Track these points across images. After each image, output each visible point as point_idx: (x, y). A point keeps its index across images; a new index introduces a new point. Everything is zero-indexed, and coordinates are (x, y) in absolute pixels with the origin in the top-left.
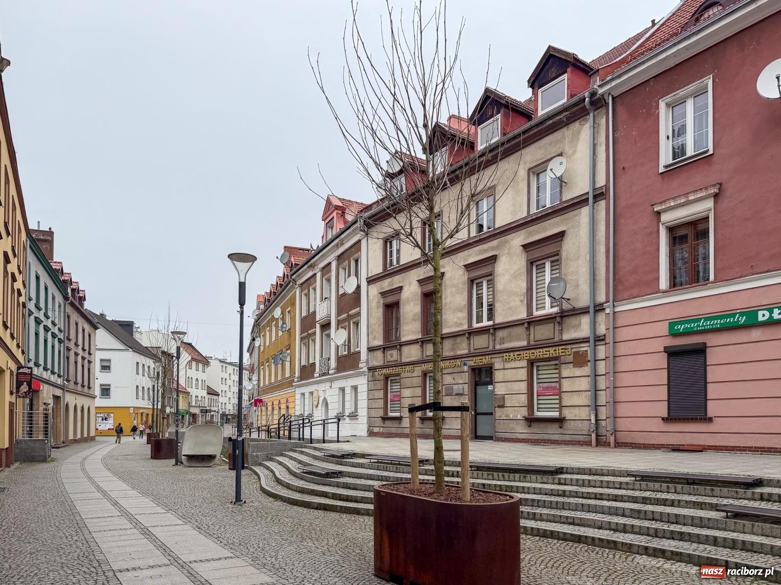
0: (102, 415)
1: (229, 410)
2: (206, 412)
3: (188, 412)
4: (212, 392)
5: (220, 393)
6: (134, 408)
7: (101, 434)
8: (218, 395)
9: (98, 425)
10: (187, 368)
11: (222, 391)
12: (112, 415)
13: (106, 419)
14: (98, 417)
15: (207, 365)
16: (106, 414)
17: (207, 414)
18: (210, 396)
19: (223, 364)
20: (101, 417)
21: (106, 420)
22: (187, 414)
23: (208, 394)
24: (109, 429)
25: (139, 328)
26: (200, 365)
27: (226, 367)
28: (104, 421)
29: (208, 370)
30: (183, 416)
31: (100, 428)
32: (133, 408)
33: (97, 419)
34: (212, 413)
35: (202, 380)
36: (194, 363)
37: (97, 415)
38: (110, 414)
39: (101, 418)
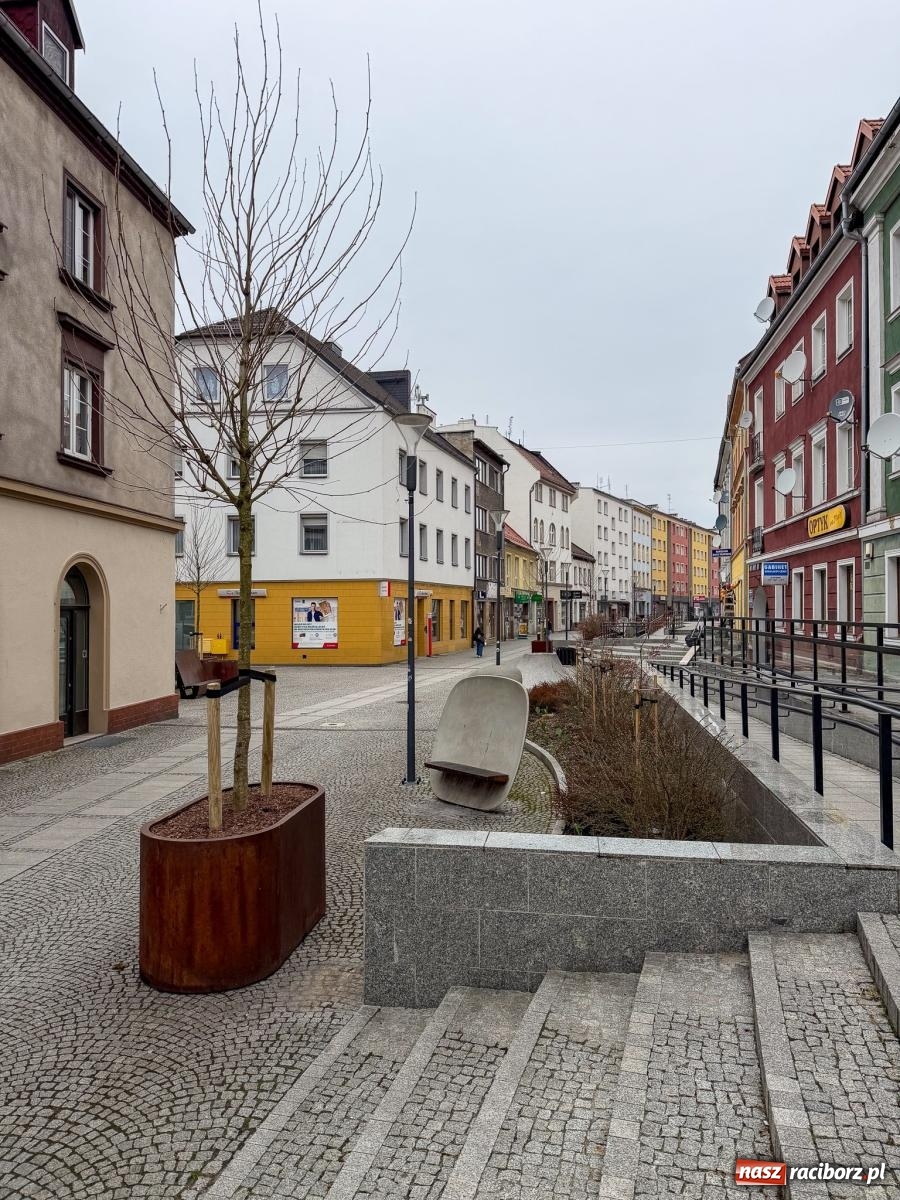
0: (308, 604)
1: (613, 592)
2: (571, 597)
3: (536, 598)
4: (580, 555)
5: (596, 558)
6: (390, 582)
7: (304, 661)
8: (593, 562)
9: (297, 634)
10: (533, 498)
11: (599, 553)
12: (333, 604)
13: (318, 616)
14: (299, 610)
15: (571, 495)
16: (317, 602)
17: (574, 600)
18: (576, 563)
19: (600, 498)
20: (305, 610)
21: (317, 619)
22: (533, 600)
23: (575, 557)
24: (326, 646)
25: (426, 397)
26: (559, 495)
27: (605, 503)
28: (314, 623)
29: (573, 506)
30: (526, 606)
31: (303, 643)
32: (386, 584)
33: (295, 615)
34: (584, 599)
35: (562, 528)
36: (546, 490)
37: (296, 605)
38: (328, 601)
39: (305, 614)
